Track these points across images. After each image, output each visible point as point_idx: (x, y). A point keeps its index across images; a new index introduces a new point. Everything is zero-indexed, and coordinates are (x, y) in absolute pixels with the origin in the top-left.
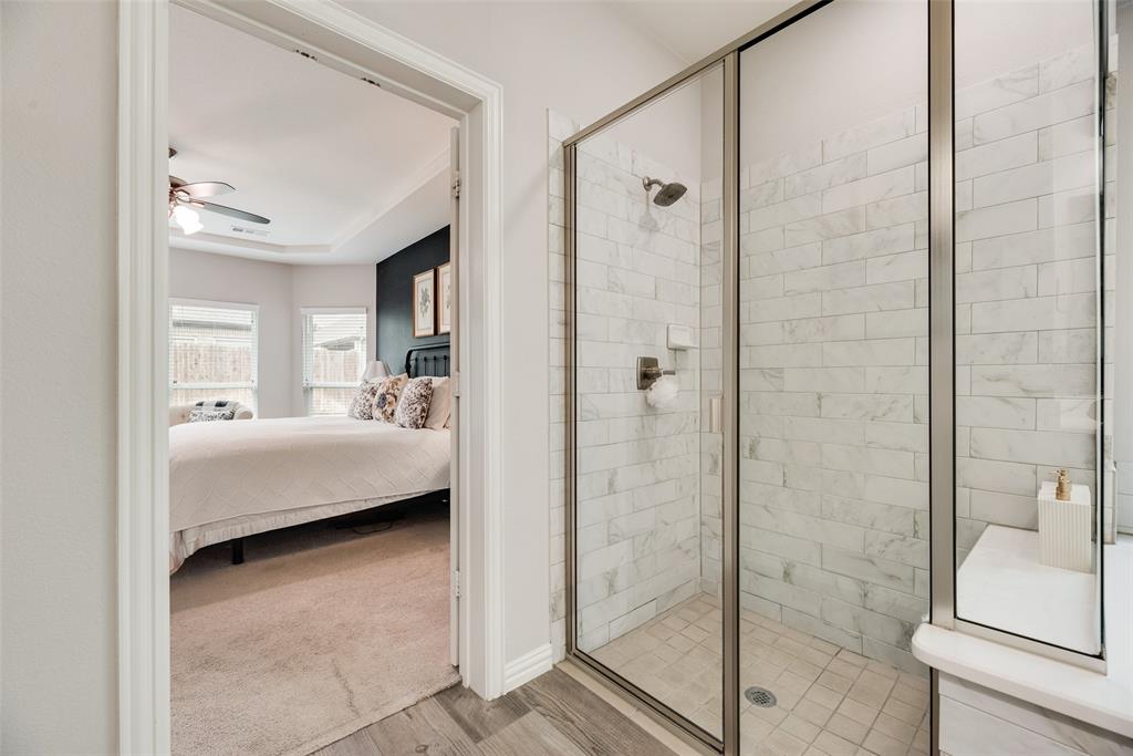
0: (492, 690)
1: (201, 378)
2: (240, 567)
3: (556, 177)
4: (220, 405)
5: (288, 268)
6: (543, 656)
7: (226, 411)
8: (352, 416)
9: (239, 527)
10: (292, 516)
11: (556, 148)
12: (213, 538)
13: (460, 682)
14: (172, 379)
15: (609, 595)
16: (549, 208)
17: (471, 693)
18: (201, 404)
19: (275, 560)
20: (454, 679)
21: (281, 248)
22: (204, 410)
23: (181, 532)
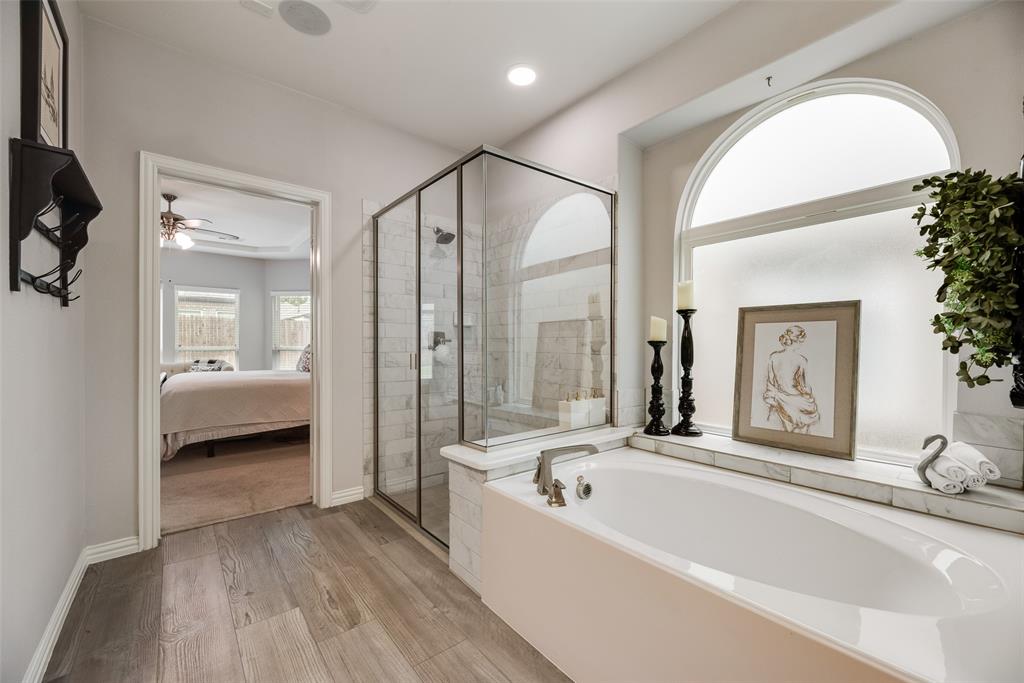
0: (325, 504)
1: (204, 343)
2: (211, 459)
3: (368, 236)
4: (211, 362)
5: (262, 262)
6: (357, 491)
7: (215, 366)
8: (298, 370)
9: (210, 434)
10: (243, 429)
11: (368, 219)
12: (193, 439)
13: (311, 503)
14: (177, 343)
15: (407, 466)
16: (363, 252)
17: (316, 506)
18: (197, 362)
19: (233, 456)
20: (309, 501)
21: (255, 249)
22: (200, 366)
23: (175, 434)
